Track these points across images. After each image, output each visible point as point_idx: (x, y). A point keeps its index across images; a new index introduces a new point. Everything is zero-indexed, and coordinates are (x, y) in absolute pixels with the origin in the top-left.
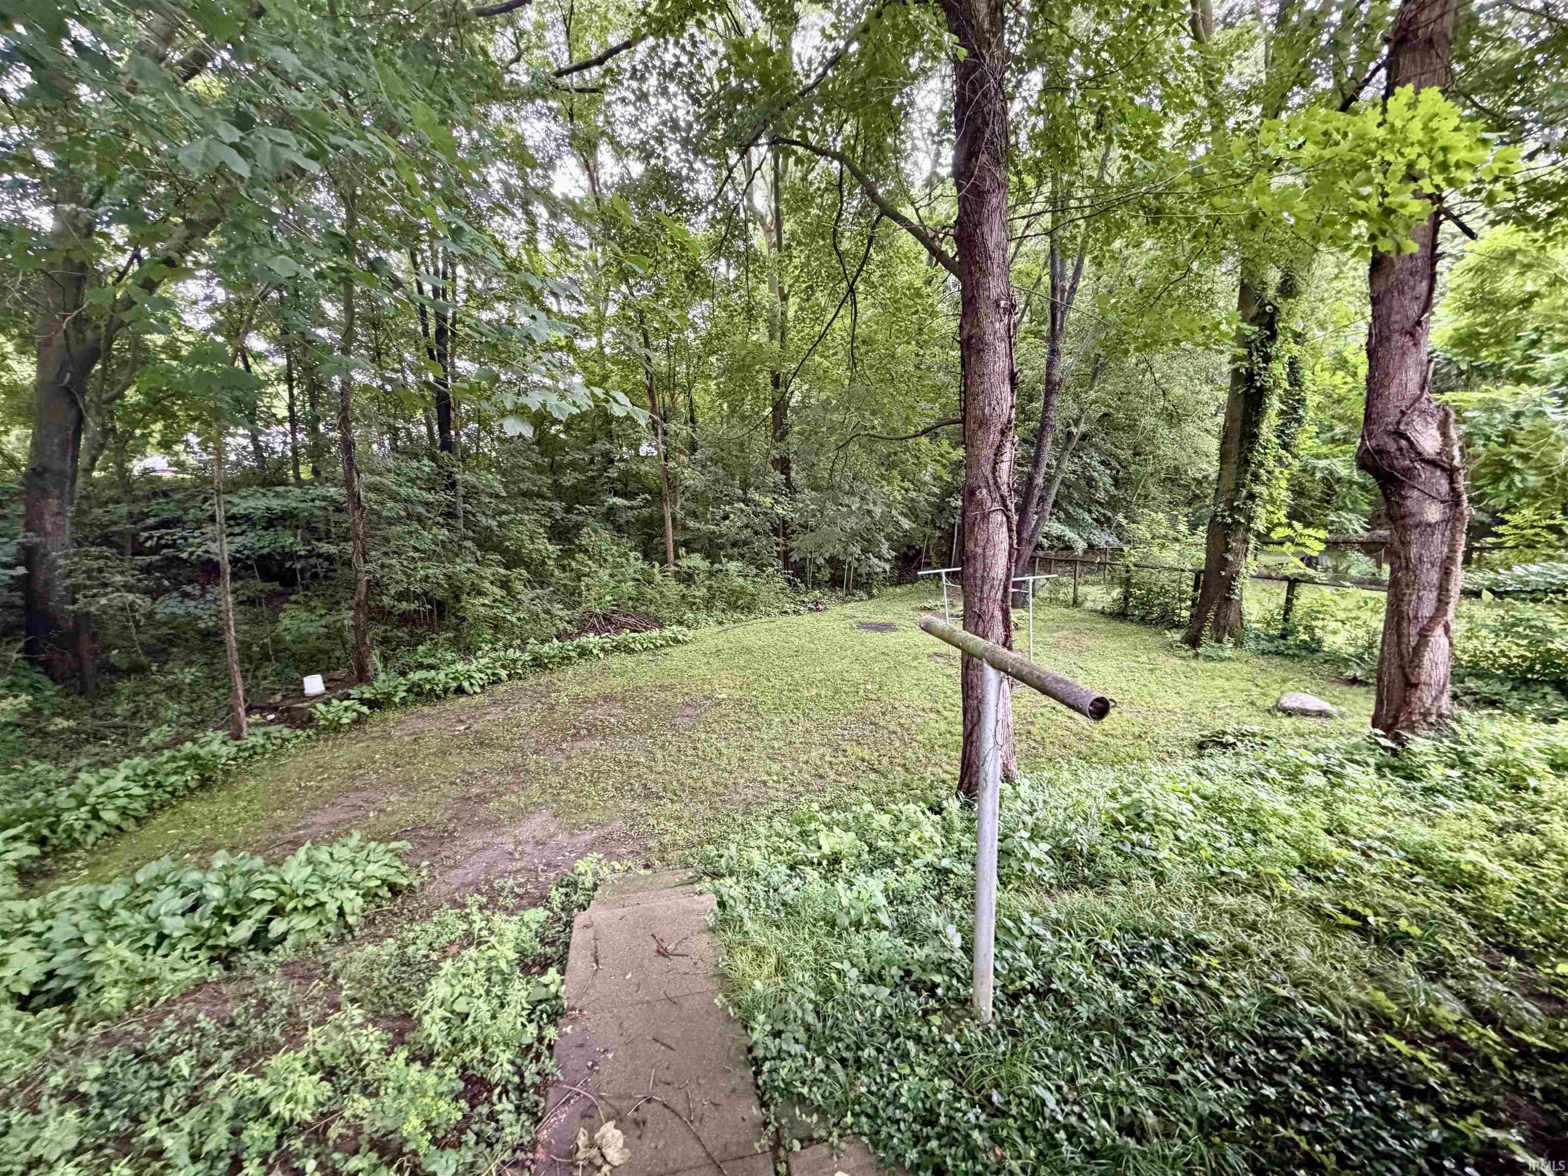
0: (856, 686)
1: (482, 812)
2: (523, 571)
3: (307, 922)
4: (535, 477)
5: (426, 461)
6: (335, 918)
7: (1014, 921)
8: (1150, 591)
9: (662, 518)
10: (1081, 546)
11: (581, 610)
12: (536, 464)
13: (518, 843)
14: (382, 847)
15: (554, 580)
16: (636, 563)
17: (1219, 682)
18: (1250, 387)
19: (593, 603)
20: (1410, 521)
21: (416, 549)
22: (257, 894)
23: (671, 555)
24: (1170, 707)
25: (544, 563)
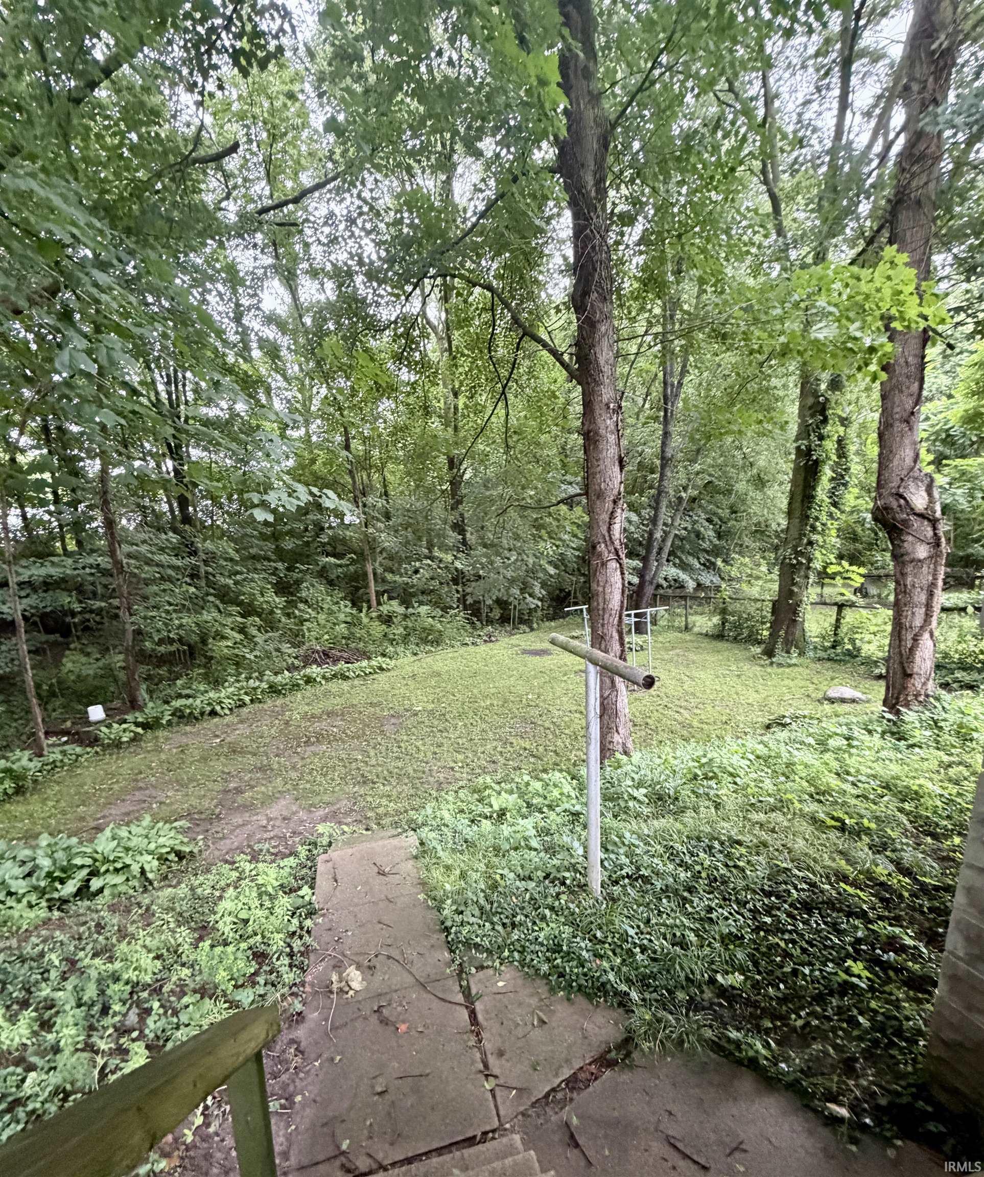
0: (521, 696)
1: (240, 799)
2: (257, 619)
3: (119, 879)
4: (261, 543)
5: (171, 534)
6: (138, 876)
7: (620, 838)
8: (740, 617)
9: (365, 574)
10: (691, 585)
11: (305, 647)
12: (260, 533)
13: (269, 819)
14: (168, 826)
15: (281, 625)
16: (345, 609)
17: (786, 682)
18: (808, 460)
19: (314, 642)
20: (907, 558)
21: (170, 604)
22: (78, 861)
23: (374, 603)
24: (750, 701)
25: (272, 612)
